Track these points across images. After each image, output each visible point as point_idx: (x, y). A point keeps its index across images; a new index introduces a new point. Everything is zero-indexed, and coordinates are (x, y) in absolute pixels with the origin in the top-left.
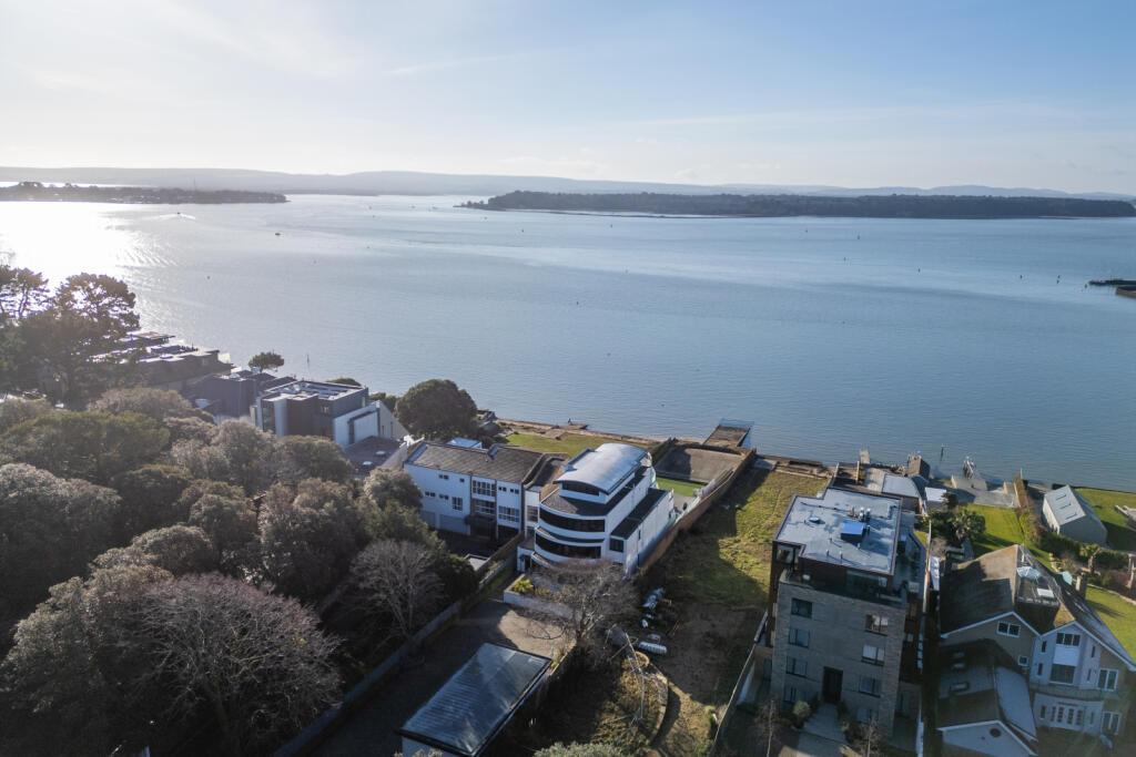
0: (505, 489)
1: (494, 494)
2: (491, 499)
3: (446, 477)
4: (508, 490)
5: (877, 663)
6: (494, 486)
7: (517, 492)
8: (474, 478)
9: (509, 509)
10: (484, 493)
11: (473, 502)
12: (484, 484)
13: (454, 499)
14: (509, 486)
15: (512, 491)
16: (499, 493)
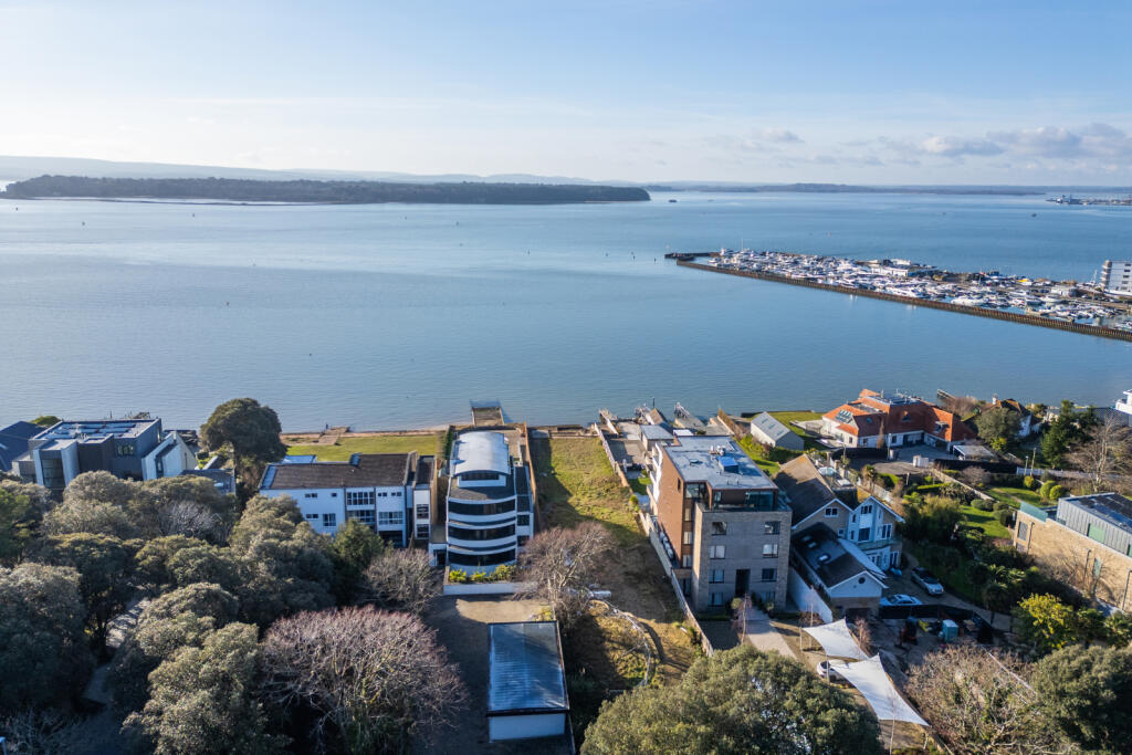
0: (385, 495)
1: (373, 502)
2: (369, 507)
3: (314, 495)
4: (389, 494)
5: (772, 556)
6: (372, 494)
7: (399, 494)
8: (348, 490)
9: (391, 514)
10: (361, 503)
11: (348, 514)
12: (360, 494)
13: (326, 517)
14: (389, 490)
15: (393, 494)
16: (378, 499)
